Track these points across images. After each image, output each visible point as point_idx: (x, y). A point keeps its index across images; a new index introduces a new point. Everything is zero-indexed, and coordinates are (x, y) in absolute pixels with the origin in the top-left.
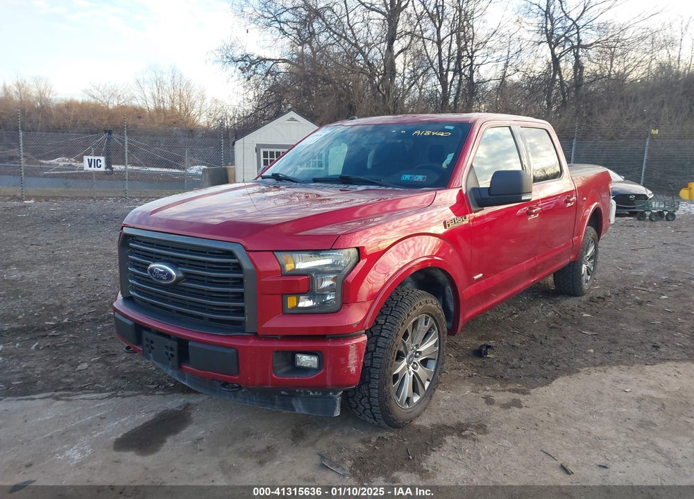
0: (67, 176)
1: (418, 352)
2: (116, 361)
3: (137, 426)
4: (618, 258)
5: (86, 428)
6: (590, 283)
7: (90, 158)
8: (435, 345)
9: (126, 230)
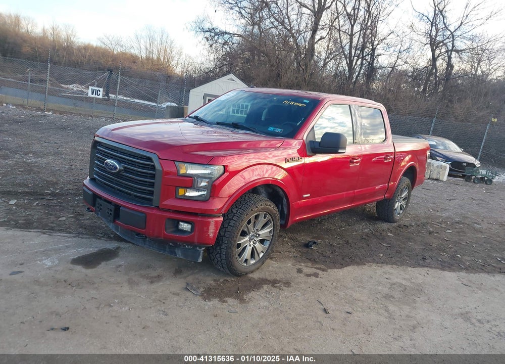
0: (76, 98)
1: (258, 234)
2: (83, 219)
3: (87, 253)
4: (434, 203)
5: (57, 251)
6: (402, 215)
7: (93, 88)
8: (270, 232)
9: (96, 138)
